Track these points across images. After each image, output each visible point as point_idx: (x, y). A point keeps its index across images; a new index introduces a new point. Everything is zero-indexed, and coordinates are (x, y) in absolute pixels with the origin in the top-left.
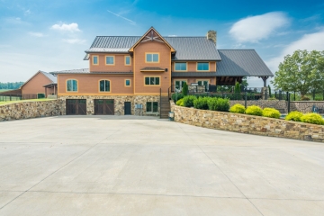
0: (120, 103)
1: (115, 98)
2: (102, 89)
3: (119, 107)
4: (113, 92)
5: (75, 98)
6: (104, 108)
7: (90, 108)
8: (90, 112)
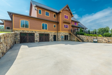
0: (52, 36)
1: (50, 33)
2: (43, 28)
3: (51, 38)
4: (48, 30)
5: (27, 32)
6: (44, 38)
7: (37, 38)
8: (37, 41)
